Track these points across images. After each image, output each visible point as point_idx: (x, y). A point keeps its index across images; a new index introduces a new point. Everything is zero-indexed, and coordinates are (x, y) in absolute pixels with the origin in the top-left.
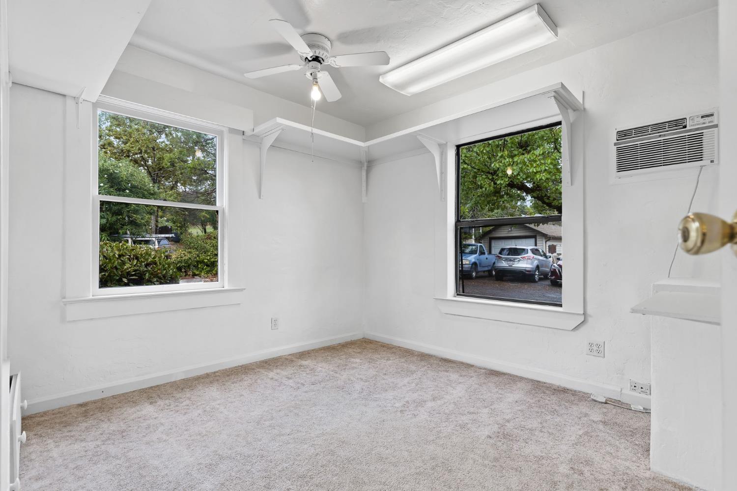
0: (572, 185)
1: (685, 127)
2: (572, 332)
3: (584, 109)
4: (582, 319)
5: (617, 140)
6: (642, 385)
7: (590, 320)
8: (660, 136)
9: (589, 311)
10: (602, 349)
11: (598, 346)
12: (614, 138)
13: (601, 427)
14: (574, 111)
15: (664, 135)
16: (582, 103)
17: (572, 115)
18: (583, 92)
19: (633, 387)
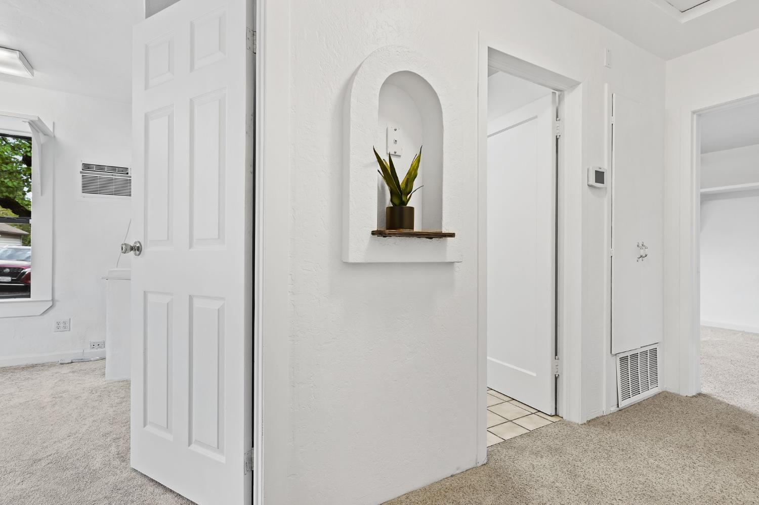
0: (42, 195)
1: (127, 174)
2: (41, 317)
3: (54, 137)
4: (51, 304)
5: (83, 170)
6: (98, 342)
7: (57, 304)
8: (113, 175)
9: (56, 298)
10: (67, 325)
11: (65, 323)
12: (80, 168)
13: (71, 374)
14: (45, 135)
15: (115, 175)
16: (52, 131)
17: (43, 139)
18: (54, 123)
19: (93, 346)
